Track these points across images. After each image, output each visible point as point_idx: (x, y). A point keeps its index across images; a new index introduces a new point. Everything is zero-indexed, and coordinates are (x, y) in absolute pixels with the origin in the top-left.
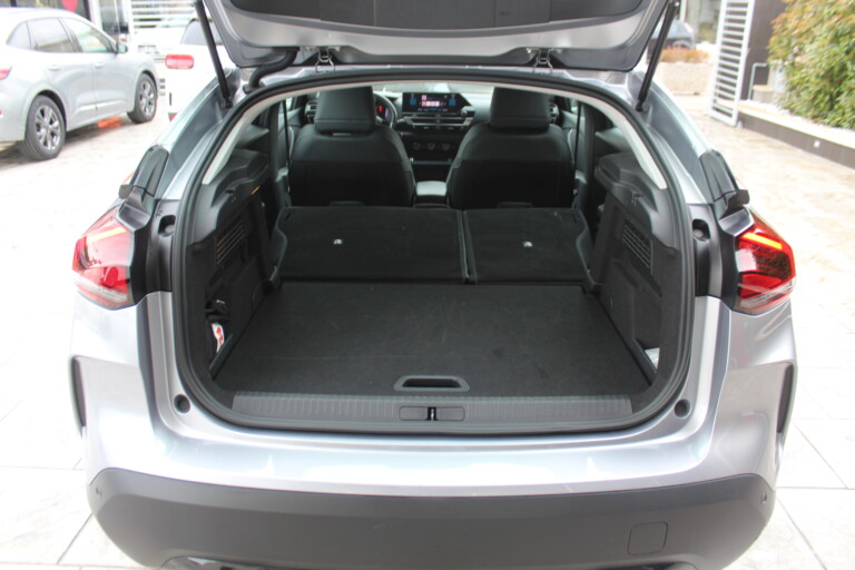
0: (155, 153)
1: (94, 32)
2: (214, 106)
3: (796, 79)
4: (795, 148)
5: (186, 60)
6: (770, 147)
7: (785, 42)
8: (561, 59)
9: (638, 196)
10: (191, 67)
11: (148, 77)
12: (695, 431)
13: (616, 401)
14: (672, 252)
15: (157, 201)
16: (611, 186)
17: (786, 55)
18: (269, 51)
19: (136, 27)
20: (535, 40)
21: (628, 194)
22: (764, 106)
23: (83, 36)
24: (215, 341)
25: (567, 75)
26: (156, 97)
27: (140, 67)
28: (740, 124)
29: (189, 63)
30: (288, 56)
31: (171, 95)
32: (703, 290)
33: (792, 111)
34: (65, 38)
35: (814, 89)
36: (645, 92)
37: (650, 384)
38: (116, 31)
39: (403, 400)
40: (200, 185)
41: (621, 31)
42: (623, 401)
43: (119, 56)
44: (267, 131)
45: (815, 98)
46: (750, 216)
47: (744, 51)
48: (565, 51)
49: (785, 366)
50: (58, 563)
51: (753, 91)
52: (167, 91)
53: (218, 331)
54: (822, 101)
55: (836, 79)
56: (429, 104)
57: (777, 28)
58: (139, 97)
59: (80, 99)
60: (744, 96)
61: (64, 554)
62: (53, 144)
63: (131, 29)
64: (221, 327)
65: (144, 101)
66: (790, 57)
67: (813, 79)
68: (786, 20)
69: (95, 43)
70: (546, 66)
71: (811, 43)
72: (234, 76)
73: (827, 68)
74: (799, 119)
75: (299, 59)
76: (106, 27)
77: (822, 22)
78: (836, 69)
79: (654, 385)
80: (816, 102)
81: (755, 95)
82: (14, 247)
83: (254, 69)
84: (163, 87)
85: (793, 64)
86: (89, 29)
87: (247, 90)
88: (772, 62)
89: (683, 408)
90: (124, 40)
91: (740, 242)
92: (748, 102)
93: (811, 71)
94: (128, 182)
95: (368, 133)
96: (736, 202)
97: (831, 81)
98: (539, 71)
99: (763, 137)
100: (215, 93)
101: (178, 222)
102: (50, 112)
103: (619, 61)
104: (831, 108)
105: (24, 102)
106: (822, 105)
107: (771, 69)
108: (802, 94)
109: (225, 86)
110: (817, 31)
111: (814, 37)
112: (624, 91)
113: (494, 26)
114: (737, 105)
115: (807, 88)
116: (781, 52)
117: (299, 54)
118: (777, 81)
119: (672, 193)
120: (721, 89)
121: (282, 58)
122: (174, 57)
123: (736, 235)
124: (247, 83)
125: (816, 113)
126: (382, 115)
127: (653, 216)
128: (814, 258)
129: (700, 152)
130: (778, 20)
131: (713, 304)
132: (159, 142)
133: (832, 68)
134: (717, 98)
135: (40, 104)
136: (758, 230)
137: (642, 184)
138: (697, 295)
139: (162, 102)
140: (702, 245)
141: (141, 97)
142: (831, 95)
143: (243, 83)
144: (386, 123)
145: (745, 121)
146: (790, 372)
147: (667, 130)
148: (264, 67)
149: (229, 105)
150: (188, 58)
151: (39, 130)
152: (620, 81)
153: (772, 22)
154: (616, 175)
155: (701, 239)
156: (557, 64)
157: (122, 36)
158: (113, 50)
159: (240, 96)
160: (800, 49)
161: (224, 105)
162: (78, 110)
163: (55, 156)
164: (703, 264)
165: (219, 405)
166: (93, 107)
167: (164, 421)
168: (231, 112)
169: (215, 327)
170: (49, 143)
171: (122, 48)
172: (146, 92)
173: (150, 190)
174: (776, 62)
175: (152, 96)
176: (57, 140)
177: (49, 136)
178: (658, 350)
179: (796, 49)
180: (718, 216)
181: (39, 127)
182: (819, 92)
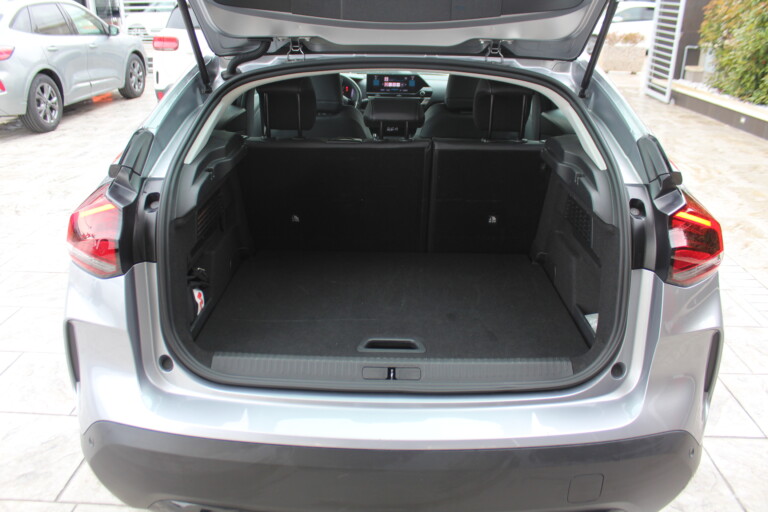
0: (141, 135)
1: (88, 16)
2: (195, 91)
3: (725, 60)
4: (722, 124)
5: (172, 43)
6: (700, 122)
7: (715, 26)
8: (511, 49)
9: (580, 176)
10: (176, 48)
11: (137, 57)
12: (629, 391)
13: (558, 363)
14: (610, 229)
15: (143, 179)
16: (556, 166)
17: (716, 39)
18: (245, 41)
19: (126, 11)
20: (487, 32)
21: (571, 173)
22: (694, 85)
23: (79, 20)
24: (196, 305)
25: (517, 64)
26: (144, 75)
27: (130, 47)
28: (673, 101)
29: (174, 45)
30: (262, 46)
31: (157, 74)
32: (638, 263)
33: (721, 90)
34: (63, 21)
35: (740, 69)
36: (588, 80)
37: (590, 347)
38: (109, 15)
39: (365, 361)
40: (183, 164)
41: (566, 24)
42: (564, 363)
43: (112, 37)
44: (244, 110)
45: (742, 78)
46: (683, 196)
47: (678, 34)
48: (515, 41)
49: (711, 333)
50: (56, 501)
51: (685, 71)
52: (155, 69)
53: (198, 296)
54: (748, 81)
55: (761, 61)
56: (390, 85)
57: (708, 13)
58: (129, 75)
59: (76, 77)
60: (677, 76)
61: (62, 492)
62: (52, 118)
63: (122, 13)
64: (201, 292)
65: (134, 78)
66: (719, 40)
67: (740, 61)
68: (716, 6)
69: (89, 25)
70: (498, 56)
71: (739, 27)
72: (213, 64)
73: (754, 50)
74: (726, 97)
75: (273, 48)
76: (99, 11)
77: (749, 8)
78: (762, 52)
79: (593, 348)
80: (743, 81)
81: (687, 75)
82: (17, 212)
83: (231, 58)
84: (151, 66)
85: (722, 47)
86: (84, 13)
87: (225, 76)
88: (703, 44)
89: (619, 370)
90: (116, 23)
91: (673, 222)
92: (680, 81)
93: (739, 53)
94: (117, 162)
95: (335, 112)
96: (669, 183)
97: (757, 62)
98: (491, 59)
99: (694, 114)
100: (196, 80)
101: (162, 198)
102: (49, 89)
103: (565, 51)
104: (757, 87)
105: (26, 79)
106: (748, 84)
107: (702, 51)
108: (730, 74)
109: (205, 72)
110: (744, 17)
111: (742, 23)
112: (568, 79)
113: (450, 19)
114: (670, 84)
115: (735, 68)
116: (711, 36)
117: (272, 44)
118: (707, 62)
119: (612, 173)
120: (656, 69)
121: (256, 47)
122: (161, 39)
123: (669, 214)
124: (225, 69)
125: (742, 92)
126: (348, 95)
127: (594, 195)
128: (738, 225)
129: (637, 136)
130: (709, 6)
131: (648, 277)
132: (145, 125)
133: (759, 50)
134: (652, 78)
135: (41, 81)
136: (689, 210)
137: (584, 165)
138: (633, 268)
139: (150, 79)
140: (638, 222)
141: (131, 75)
142: (757, 75)
143: (222, 70)
144: (352, 103)
145: (678, 98)
146: (717, 339)
147: (607, 115)
148: (241, 56)
149: (209, 90)
150: (173, 40)
151: (39, 105)
152: (564, 69)
153: (704, 8)
154: (561, 156)
155: (637, 217)
156: (508, 53)
157: (114, 19)
158: (106, 33)
159: (219, 82)
160: (729, 33)
161: (204, 90)
162: (74, 87)
163: (53, 128)
164: (639, 239)
165: (199, 364)
166: (88, 84)
167: (150, 379)
168: (211, 97)
169: (196, 293)
170: (48, 117)
171: (114, 31)
172: (136, 70)
173: (137, 170)
174: (706, 44)
175: (141, 74)
176: (55, 114)
177: (48, 110)
178: (597, 315)
179: (725, 33)
180: (654, 196)
181: (39, 102)
182: (746, 72)
